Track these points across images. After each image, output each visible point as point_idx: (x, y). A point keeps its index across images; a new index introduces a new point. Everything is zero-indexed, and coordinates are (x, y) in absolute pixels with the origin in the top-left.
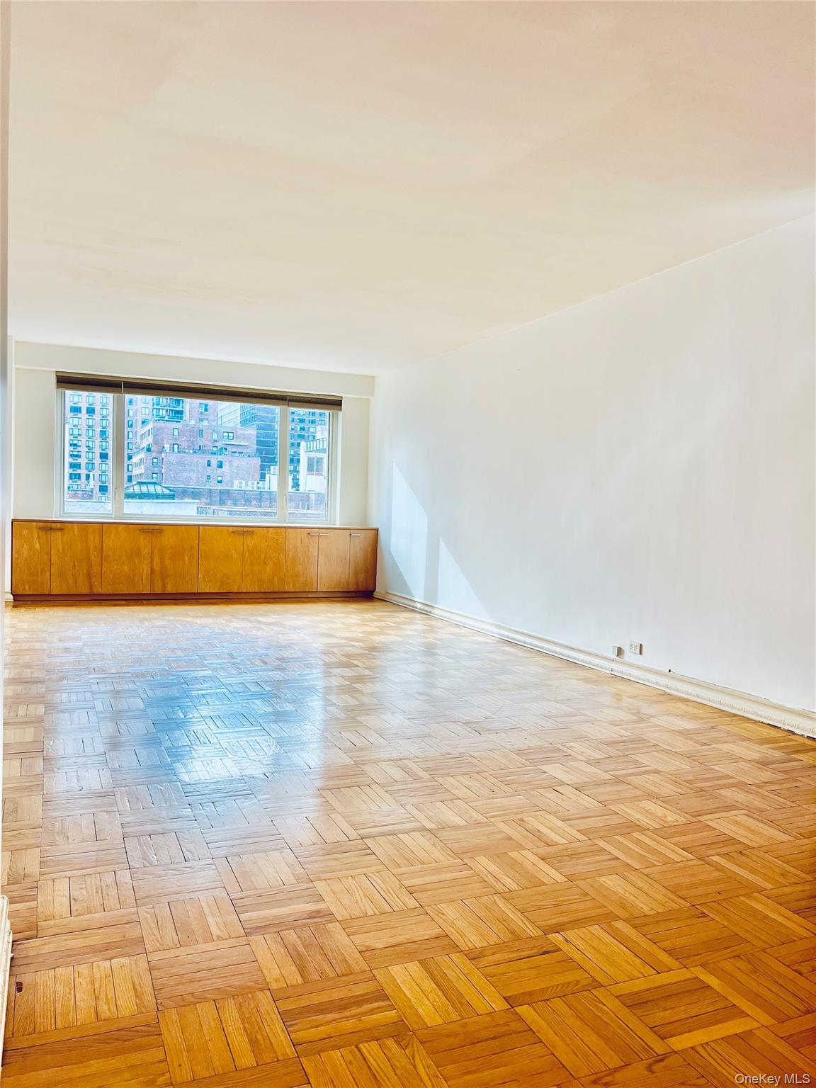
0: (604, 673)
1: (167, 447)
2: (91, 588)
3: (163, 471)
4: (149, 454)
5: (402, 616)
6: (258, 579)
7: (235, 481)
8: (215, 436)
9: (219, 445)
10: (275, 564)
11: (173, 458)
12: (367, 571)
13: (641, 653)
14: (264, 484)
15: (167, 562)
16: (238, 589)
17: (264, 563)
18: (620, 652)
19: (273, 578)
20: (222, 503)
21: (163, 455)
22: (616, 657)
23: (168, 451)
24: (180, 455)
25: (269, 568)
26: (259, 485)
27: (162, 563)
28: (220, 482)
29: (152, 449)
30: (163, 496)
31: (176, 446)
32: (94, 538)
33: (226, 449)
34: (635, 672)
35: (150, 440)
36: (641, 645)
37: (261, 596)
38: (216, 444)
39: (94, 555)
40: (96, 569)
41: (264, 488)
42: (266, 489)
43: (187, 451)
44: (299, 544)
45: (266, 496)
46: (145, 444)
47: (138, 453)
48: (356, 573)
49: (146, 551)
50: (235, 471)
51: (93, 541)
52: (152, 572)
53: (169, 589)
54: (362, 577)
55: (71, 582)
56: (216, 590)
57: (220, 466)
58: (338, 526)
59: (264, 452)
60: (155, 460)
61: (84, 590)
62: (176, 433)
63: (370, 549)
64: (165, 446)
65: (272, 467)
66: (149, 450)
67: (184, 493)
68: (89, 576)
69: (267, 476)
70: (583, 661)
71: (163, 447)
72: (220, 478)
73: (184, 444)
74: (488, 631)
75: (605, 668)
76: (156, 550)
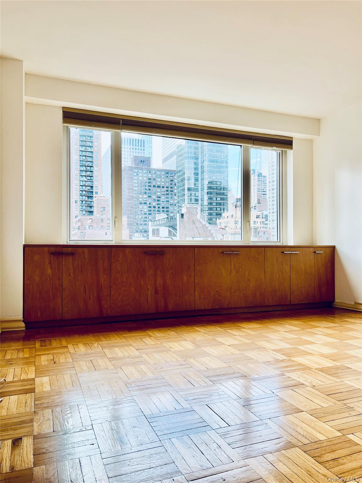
1: (87, 227)
2: (101, 311)
15: (168, 282)
16: (228, 305)
21: (86, 231)
23: (87, 229)
27: (164, 283)
29: (80, 228)
31: (91, 227)
32: (104, 261)
35: (79, 224)
39: (103, 279)
40: (105, 292)
43: (96, 228)
46: (77, 226)
48: (320, 287)
49: (150, 272)
51: (103, 264)
52: (156, 292)
53: (170, 308)
55: (82, 306)
56: (210, 307)
61: (94, 313)
63: (329, 265)
68: (99, 300)
73: (95, 226)
76: (159, 271)
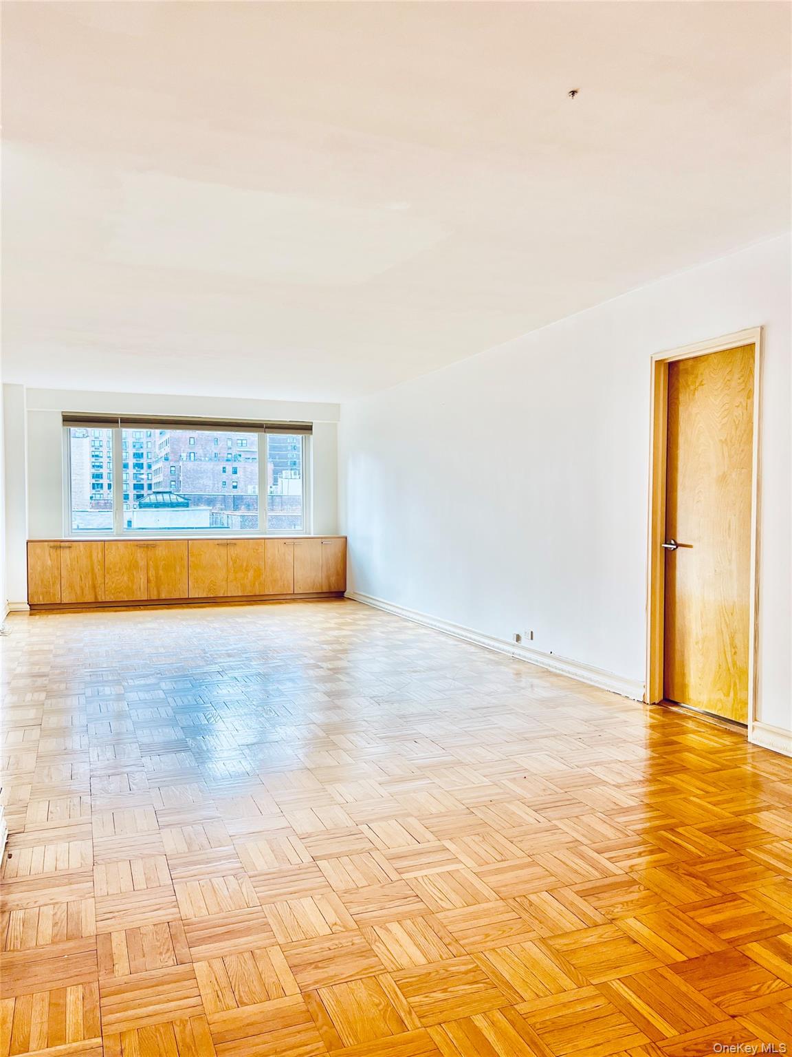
0: (507, 656)
1: (184, 455)
2: (96, 597)
3: (181, 479)
4: (167, 463)
5: (361, 614)
6: (241, 584)
7: (249, 486)
8: (229, 443)
9: (234, 451)
10: (255, 570)
11: (190, 465)
12: (338, 574)
13: (532, 639)
14: (277, 488)
15: (161, 572)
16: (224, 594)
17: (246, 570)
18: (518, 638)
19: (254, 584)
20: (236, 508)
21: (181, 464)
22: (516, 643)
24: (196, 462)
25: (251, 574)
26: (272, 490)
27: (157, 573)
28: (235, 487)
29: (170, 458)
30: (178, 505)
31: (192, 455)
32: (98, 553)
33: (240, 455)
34: (528, 654)
35: (167, 449)
36: (532, 632)
37: (244, 599)
38: (230, 451)
39: (98, 569)
40: (100, 580)
41: (277, 492)
42: (279, 494)
43: (203, 459)
44: (277, 552)
45: (277, 500)
46: (163, 454)
47: (157, 462)
48: (328, 578)
49: (142, 563)
50: (250, 477)
51: (97, 555)
52: (149, 581)
53: (163, 596)
54: (333, 579)
55: (78, 592)
56: (204, 596)
57: (235, 472)
58: (312, 536)
59: (277, 457)
60: (173, 469)
61: (89, 598)
62: (192, 442)
63: (340, 555)
64: (182, 454)
65: (284, 472)
66: (167, 459)
67: (198, 500)
68: (94, 587)
69: (279, 480)
70: (493, 647)
71: (181, 456)
72: (235, 484)
73: (200, 452)
74: (428, 624)
75: (509, 652)
76: (151, 562)
